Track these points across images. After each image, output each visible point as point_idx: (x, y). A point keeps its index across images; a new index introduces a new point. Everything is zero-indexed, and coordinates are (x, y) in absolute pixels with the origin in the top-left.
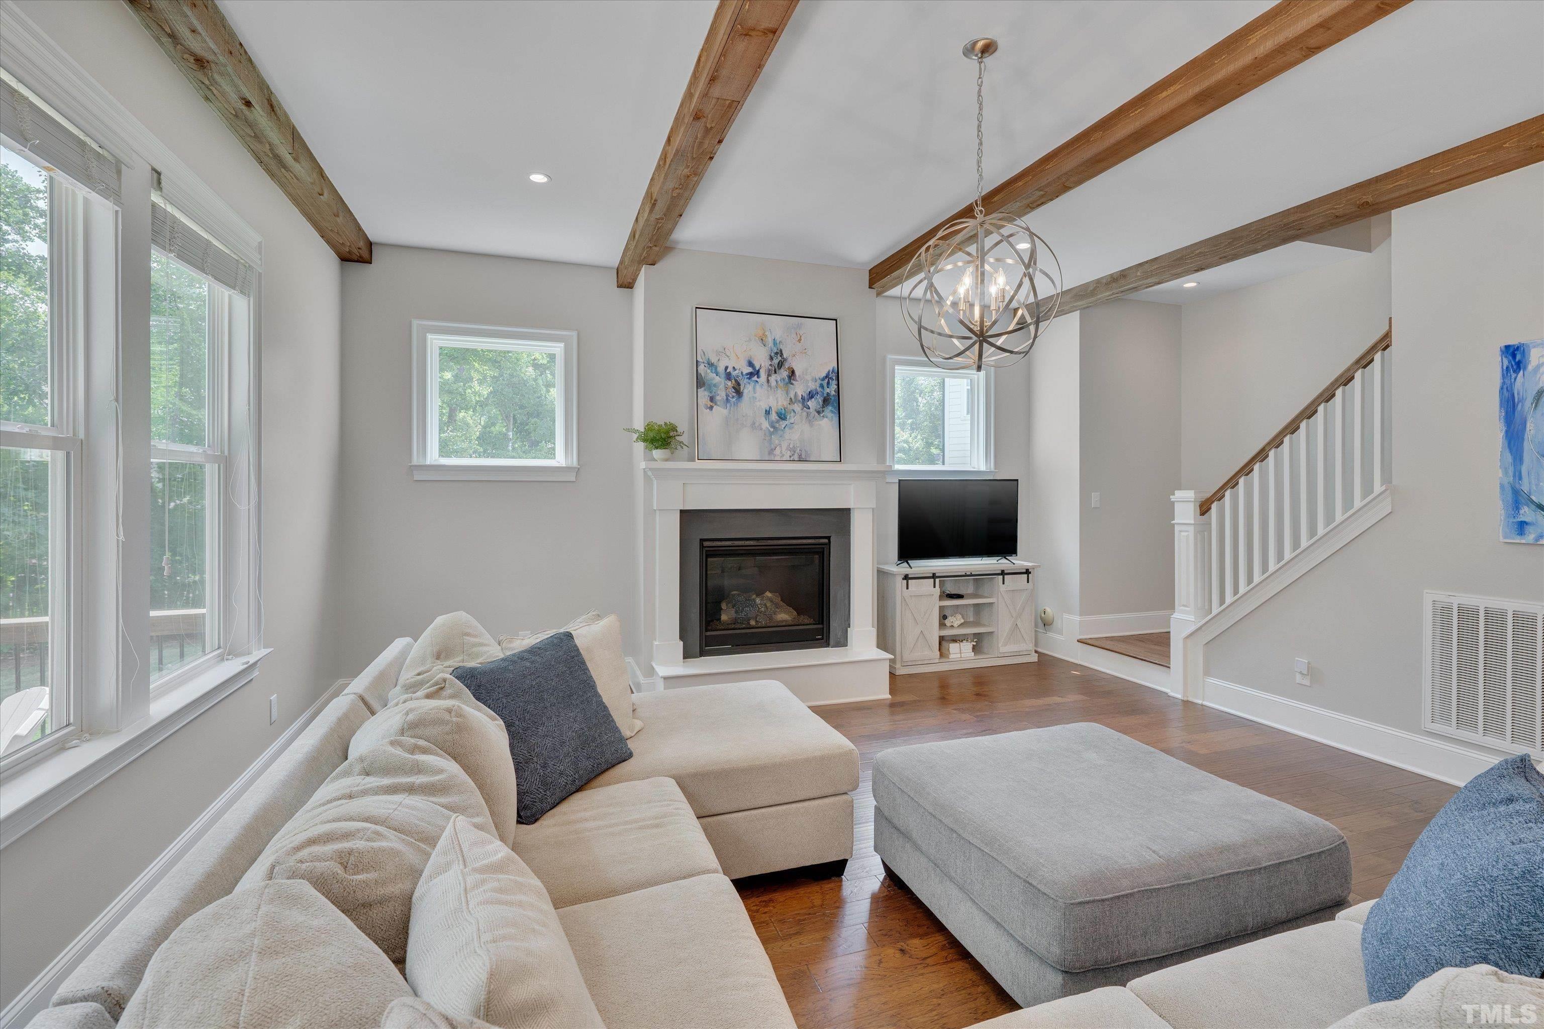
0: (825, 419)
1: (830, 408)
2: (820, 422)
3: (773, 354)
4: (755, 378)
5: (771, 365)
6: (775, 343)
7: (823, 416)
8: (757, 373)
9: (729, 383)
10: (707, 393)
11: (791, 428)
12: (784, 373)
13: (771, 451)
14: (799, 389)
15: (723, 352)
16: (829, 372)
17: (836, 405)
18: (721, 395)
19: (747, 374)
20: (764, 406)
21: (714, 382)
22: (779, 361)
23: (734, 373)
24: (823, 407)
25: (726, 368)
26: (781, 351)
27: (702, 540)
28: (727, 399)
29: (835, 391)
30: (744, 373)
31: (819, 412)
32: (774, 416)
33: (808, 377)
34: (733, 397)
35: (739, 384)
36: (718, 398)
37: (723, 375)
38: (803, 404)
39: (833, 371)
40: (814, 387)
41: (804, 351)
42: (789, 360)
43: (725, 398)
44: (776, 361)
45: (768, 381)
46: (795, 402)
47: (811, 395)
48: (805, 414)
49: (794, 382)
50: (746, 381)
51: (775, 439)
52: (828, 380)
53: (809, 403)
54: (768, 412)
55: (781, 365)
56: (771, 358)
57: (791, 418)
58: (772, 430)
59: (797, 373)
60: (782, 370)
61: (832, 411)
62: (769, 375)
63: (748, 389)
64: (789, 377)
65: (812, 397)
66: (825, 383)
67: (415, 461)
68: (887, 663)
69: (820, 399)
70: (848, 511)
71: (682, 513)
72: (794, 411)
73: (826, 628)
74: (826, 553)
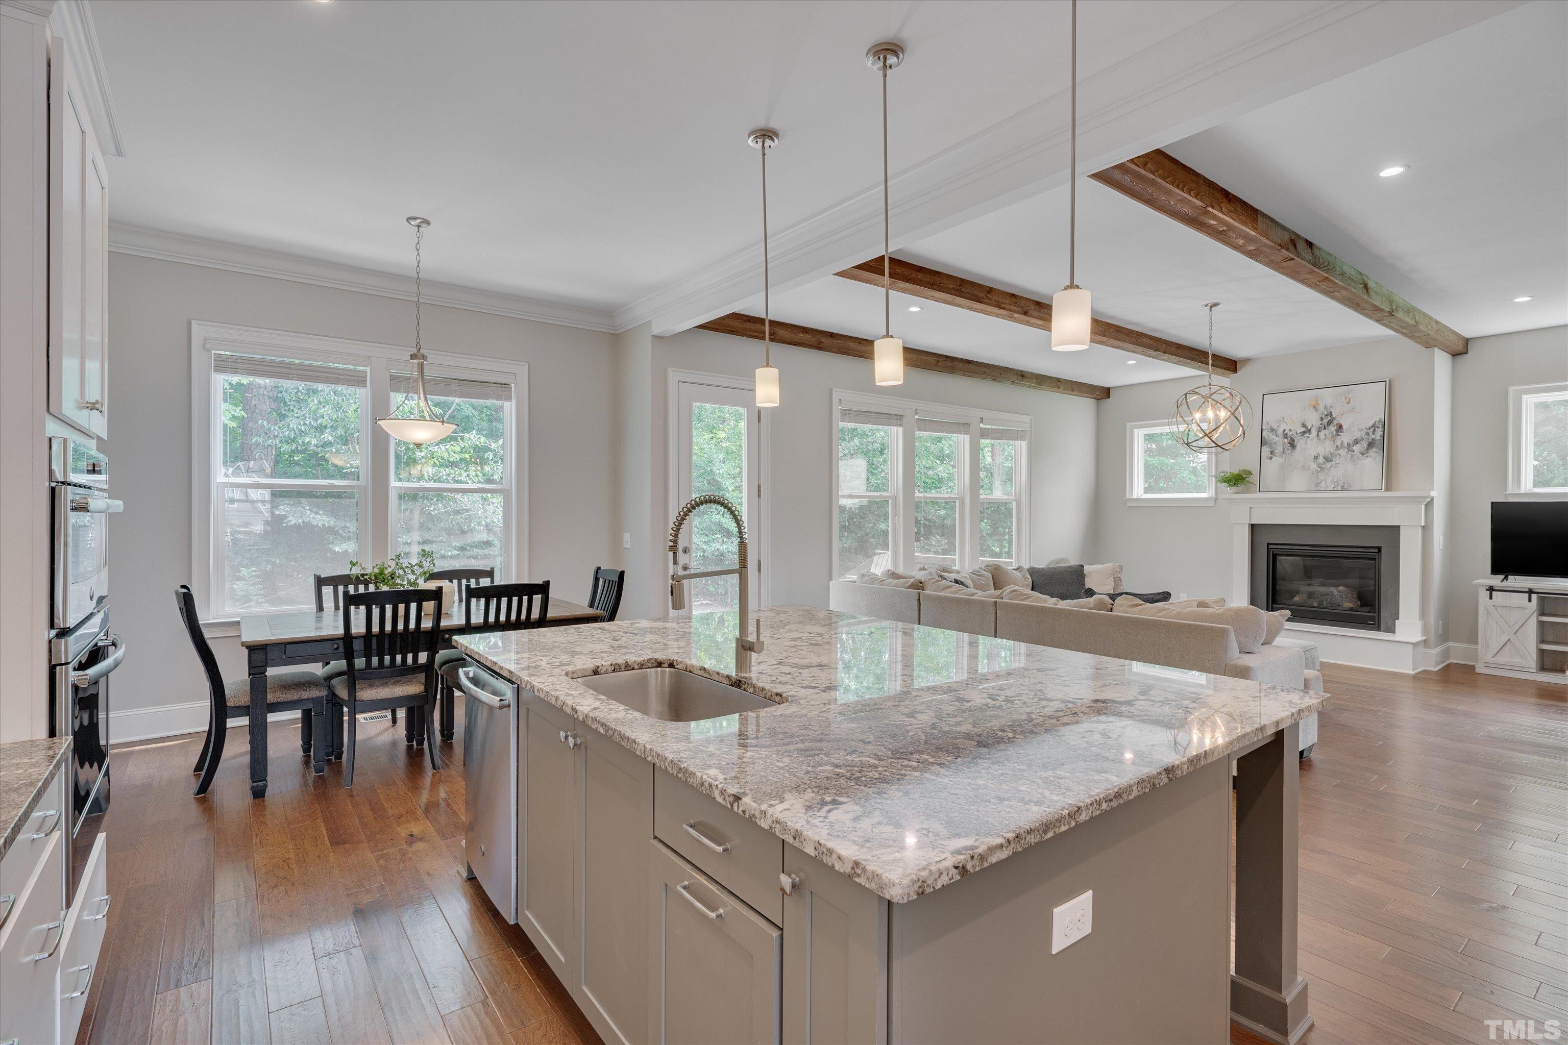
0: (1369, 459)
1: (1374, 449)
2: (1364, 461)
3: (1323, 416)
4: (1307, 435)
5: (1321, 424)
6: (1326, 408)
7: (1367, 457)
8: (1309, 431)
9: (1286, 441)
10: (1268, 449)
11: (1335, 467)
12: (1333, 428)
13: (1317, 485)
14: (1345, 438)
15: (1282, 420)
16: (1375, 422)
17: (1381, 447)
18: (1279, 449)
19: (1301, 433)
20: (1314, 453)
21: (1274, 441)
22: (1329, 421)
23: (1290, 434)
24: (1368, 449)
25: (1284, 430)
26: (1331, 413)
27: (1268, 544)
28: (1284, 452)
29: (1380, 437)
30: (1298, 432)
31: (1362, 454)
32: (1321, 460)
33: (1355, 429)
34: (1288, 449)
35: (1293, 440)
36: (1277, 451)
37: (1281, 436)
38: (1349, 450)
39: (1380, 421)
40: (1359, 435)
41: (1353, 410)
42: (1338, 418)
43: (1282, 450)
44: (1326, 421)
45: (1318, 436)
46: (1342, 448)
47: (1356, 442)
48: (1349, 456)
49: (1341, 434)
50: (1299, 437)
51: (1321, 476)
52: (1375, 429)
53: (1354, 448)
54: (1316, 458)
55: (1330, 423)
56: (1322, 419)
57: (1337, 460)
58: (1319, 469)
59: (1344, 427)
60: (1331, 426)
61: (1376, 452)
62: (1319, 431)
63: (1300, 443)
64: (1337, 431)
65: (1357, 443)
66: (1371, 431)
67: (1127, 497)
68: (1411, 646)
69: (1365, 444)
70: (1398, 528)
71: (1253, 526)
72: (1339, 455)
73: (1377, 618)
74: (1377, 559)
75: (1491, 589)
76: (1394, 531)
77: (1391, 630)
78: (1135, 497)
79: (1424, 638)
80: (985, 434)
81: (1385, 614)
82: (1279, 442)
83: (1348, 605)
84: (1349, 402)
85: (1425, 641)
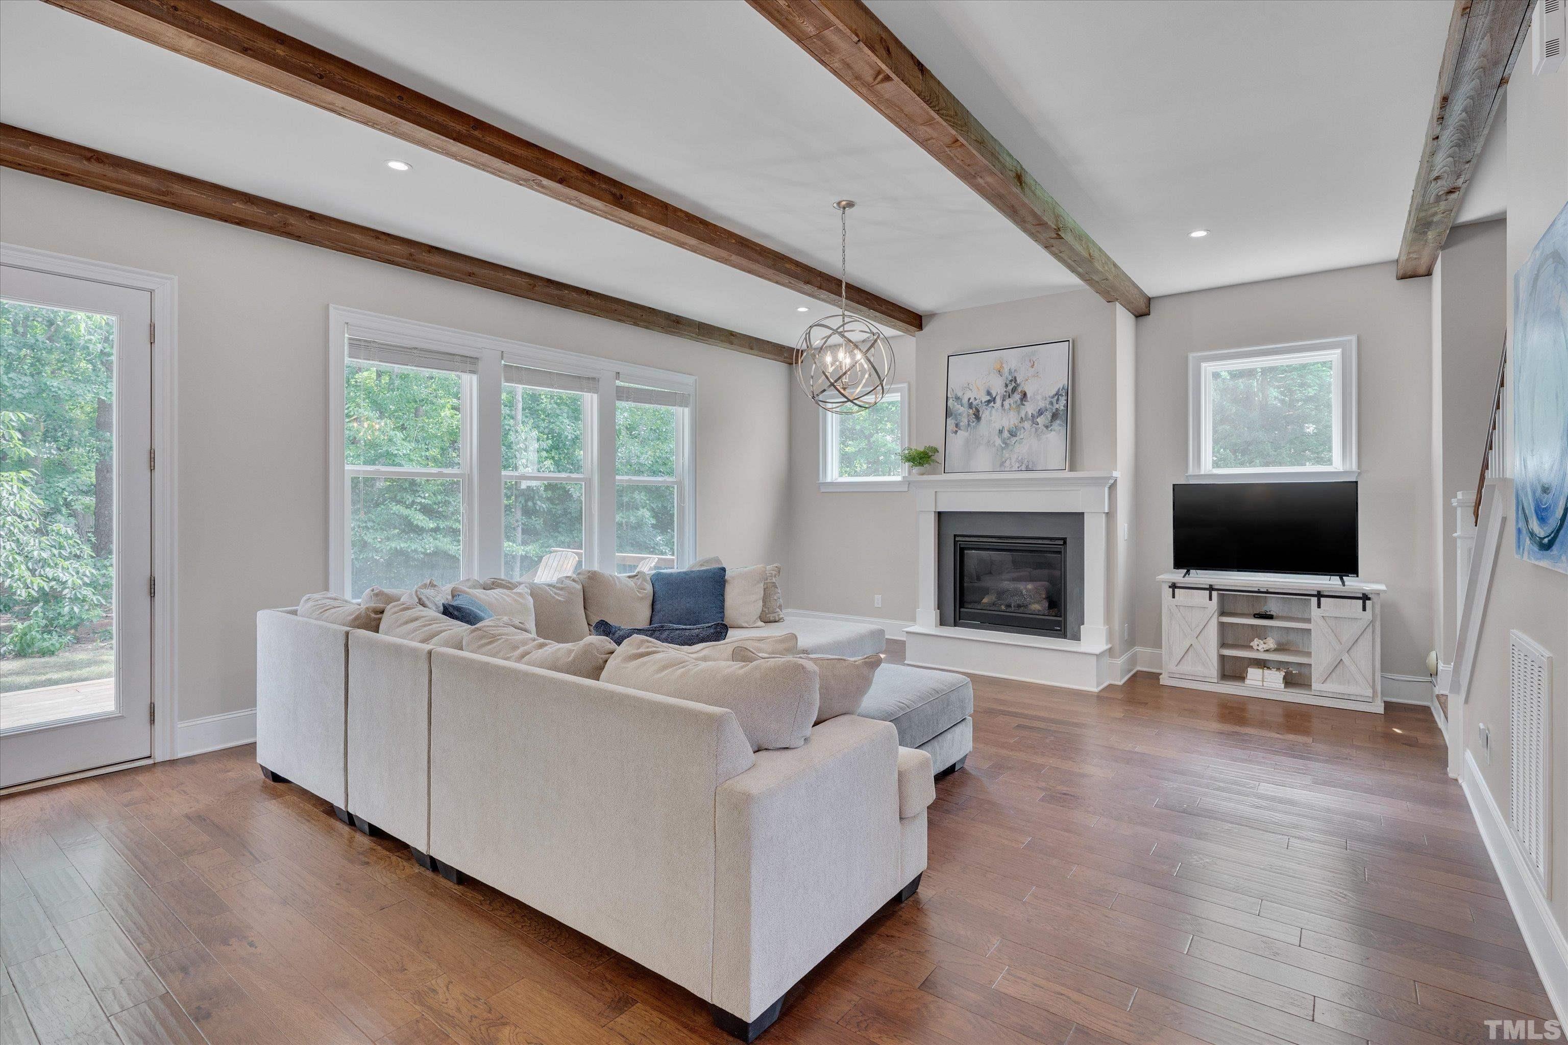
0: (1053, 433)
1: (1058, 422)
2: (1048, 435)
3: (1008, 382)
4: (992, 404)
5: (1006, 391)
6: (1010, 372)
7: (1051, 430)
8: (994, 400)
9: (971, 411)
10: (953, 421)
11: (1020, 443)
12: (1017, 397)
13: (1002, 464)
14: (1030, 408)
15: (968, 387)
16: (1059, 390)
17: (1064, 418)
18: (964, 422)
19: (985, 402)
20: (998, 427)
21: (959, 412)
22: (1013, 388)
23: (975, 403)
24: (1051, 422)
25: (969, 399)
26: (1015, 378)
27: (955, 536)
28: (968, 424)
29: (1064, 406)
30: (983, 401)
31: (1047, 427)
32: (1006, 434)
33: (1039, 397)
34: (973, 422)
35: (978, 411)
36: (961, 424)
37: (966, 405)
38: (1033, 421)
39: (1063, 388)
40: (1043, 405)
41: (1036, 375)
42: (1022, 385)
44: (1010, 388)
45: (1003, 405)
46: (1026, 420)
47: (1040, 413)
48: (1034, 429)
49: (1025, 403)
50: (984, 407)
51: (1006, 454)
52: (1058, 397)
53: (1038, 420)
54: (1001, 432)
55: (1014, 390)
56: (1007, 386)
57: (1021, 435)
58: (1003, 446)
59: (1029, 395)
60: (1015, 394)
61: (1060, 425)
62: (1004, 400)
63: (985, 415)
64: (1022, 400)
65: (1042, 414)
66: (1054, 400)
67: (821, 480)
68: (1095, 658)
69: (1049, 415)
70: (1083, 514)
71: (940, 515)
72: (1024, 428)
73: (1063, 621)
74: (1063, 552)
75: (1174, 586)
76: (1078, 517)
77: (1077, 637)
78: (829, 480)
79: (1109, 646)
80: (623, 394)
81: (1071, 618)
82: (962, 410)
83: (1036, 607)
84: (1034, 365)
85: (1110, 649)
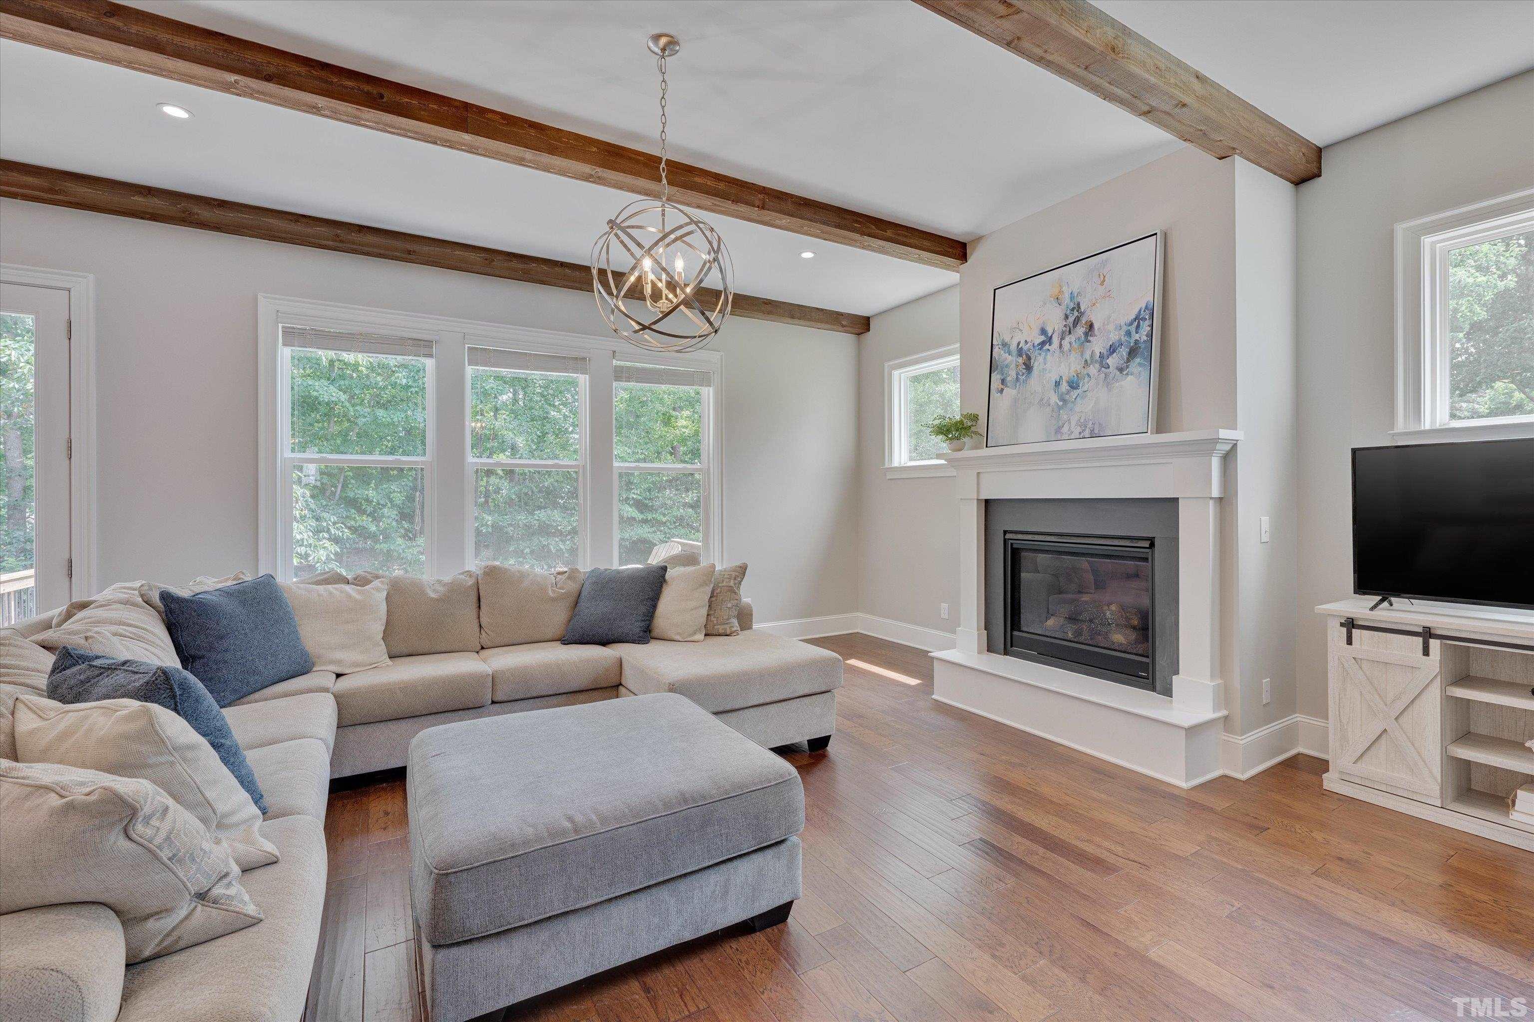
0: (1130, 377)
1: (1138, 360)
2: (1123, 383)
3: (1068, 312)
4: (1047, 347)
5: (1065, 326)
6: (1072, 298)
7: (1127, 374)
8: (1050, 340)
9: (1020, 360)
10: (999, 377)
11: (1083, 398)
12: (1080, 331)
13: (1058, 430)
14: (1098, 345)
15: (1017, 328)
16: (1139, 311)
17: (1147, 354)
18: (1012, 375)
19: (1039, 345)
20: (1055, 377)
21: (1006, 362)
22: (1076, 318)
23: (1025, 348)
24: (1128, 361)
25: (1019, 344)
26: (1079, 304)
27: (1005, 532)
28: (1017, 377)
29: (1147, 336)
30: (1036, 344)
31: (1121, 370)
32: (1064, 386)
33: (1111, 327)
34: (1023, 374)
35: (1029, 358)
36: (1009, 379)
37: (1015, 352)
38: (1101, 363)
39: (1146, 308)
40: (1117, 338)
41: (1108, 295)
42: (1088, 312)
43: (1015, 376)
44: (1071, 319)
45: (1061, 346)
46: (1092, 363)
47: (1112, 350)
48: (1102, 376)
49: (1091, 339)
50: (1037, 352)
51: (1064, 414)
52: (1139, 323)
53: (1110, 361)
54: (1057, 384)
55: (1076, 322)
56: (1067, 317)
57: (1085, 385)
58: (1061, 403)
59: (1096, 326)
60: (1078, 327)
61: (1140, 364)
62: (1062, 339)
63: (1038, 362)
64: (1086, 334)
65: (1114, 351)
66: (1133, 328)
67: (887, 466)
68: (1184, 732)
69: (1124, 352)
70: (1175, 500)
71: (987, 502)
72: (1088, 375)
73: (1151, 666)
74: (1150, 560)
75: (1350, 624)
76: (1169, 508)
77: (1169, 690)
79: (1224, 713)
80: (620, 374)
81: (1161, 661)
82: (1010, 360)
83: (1119, 638)
84: (1104, 281)
85: (1226, 718)
